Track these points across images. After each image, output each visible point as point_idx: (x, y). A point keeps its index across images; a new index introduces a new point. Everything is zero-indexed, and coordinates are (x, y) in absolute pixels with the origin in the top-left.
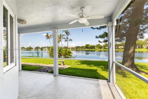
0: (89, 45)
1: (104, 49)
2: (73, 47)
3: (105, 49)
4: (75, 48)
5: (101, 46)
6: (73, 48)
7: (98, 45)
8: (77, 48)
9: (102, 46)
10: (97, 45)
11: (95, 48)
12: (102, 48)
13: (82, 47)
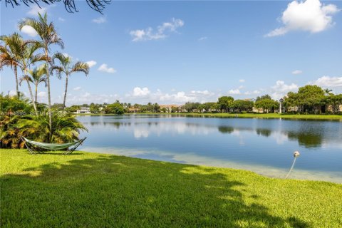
0: (230, 98)
1: (283, 114)
2: (178, 105)
3: (286, 112)
4: (183, 108)
5: (273, 102)
6: (177, 109)
7: (264, 98)
8: (190, 110)
9: (276, 103)
10: (259, 99)
11: (251, 108)
12: (278, 108)
13: (207, 107)
